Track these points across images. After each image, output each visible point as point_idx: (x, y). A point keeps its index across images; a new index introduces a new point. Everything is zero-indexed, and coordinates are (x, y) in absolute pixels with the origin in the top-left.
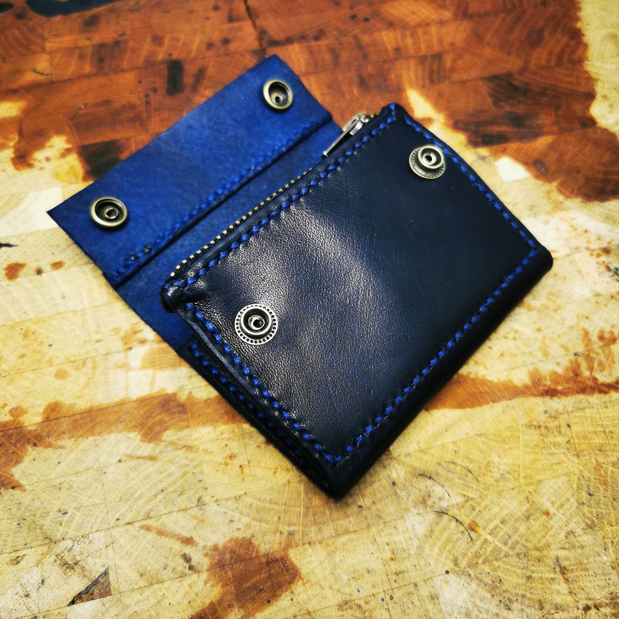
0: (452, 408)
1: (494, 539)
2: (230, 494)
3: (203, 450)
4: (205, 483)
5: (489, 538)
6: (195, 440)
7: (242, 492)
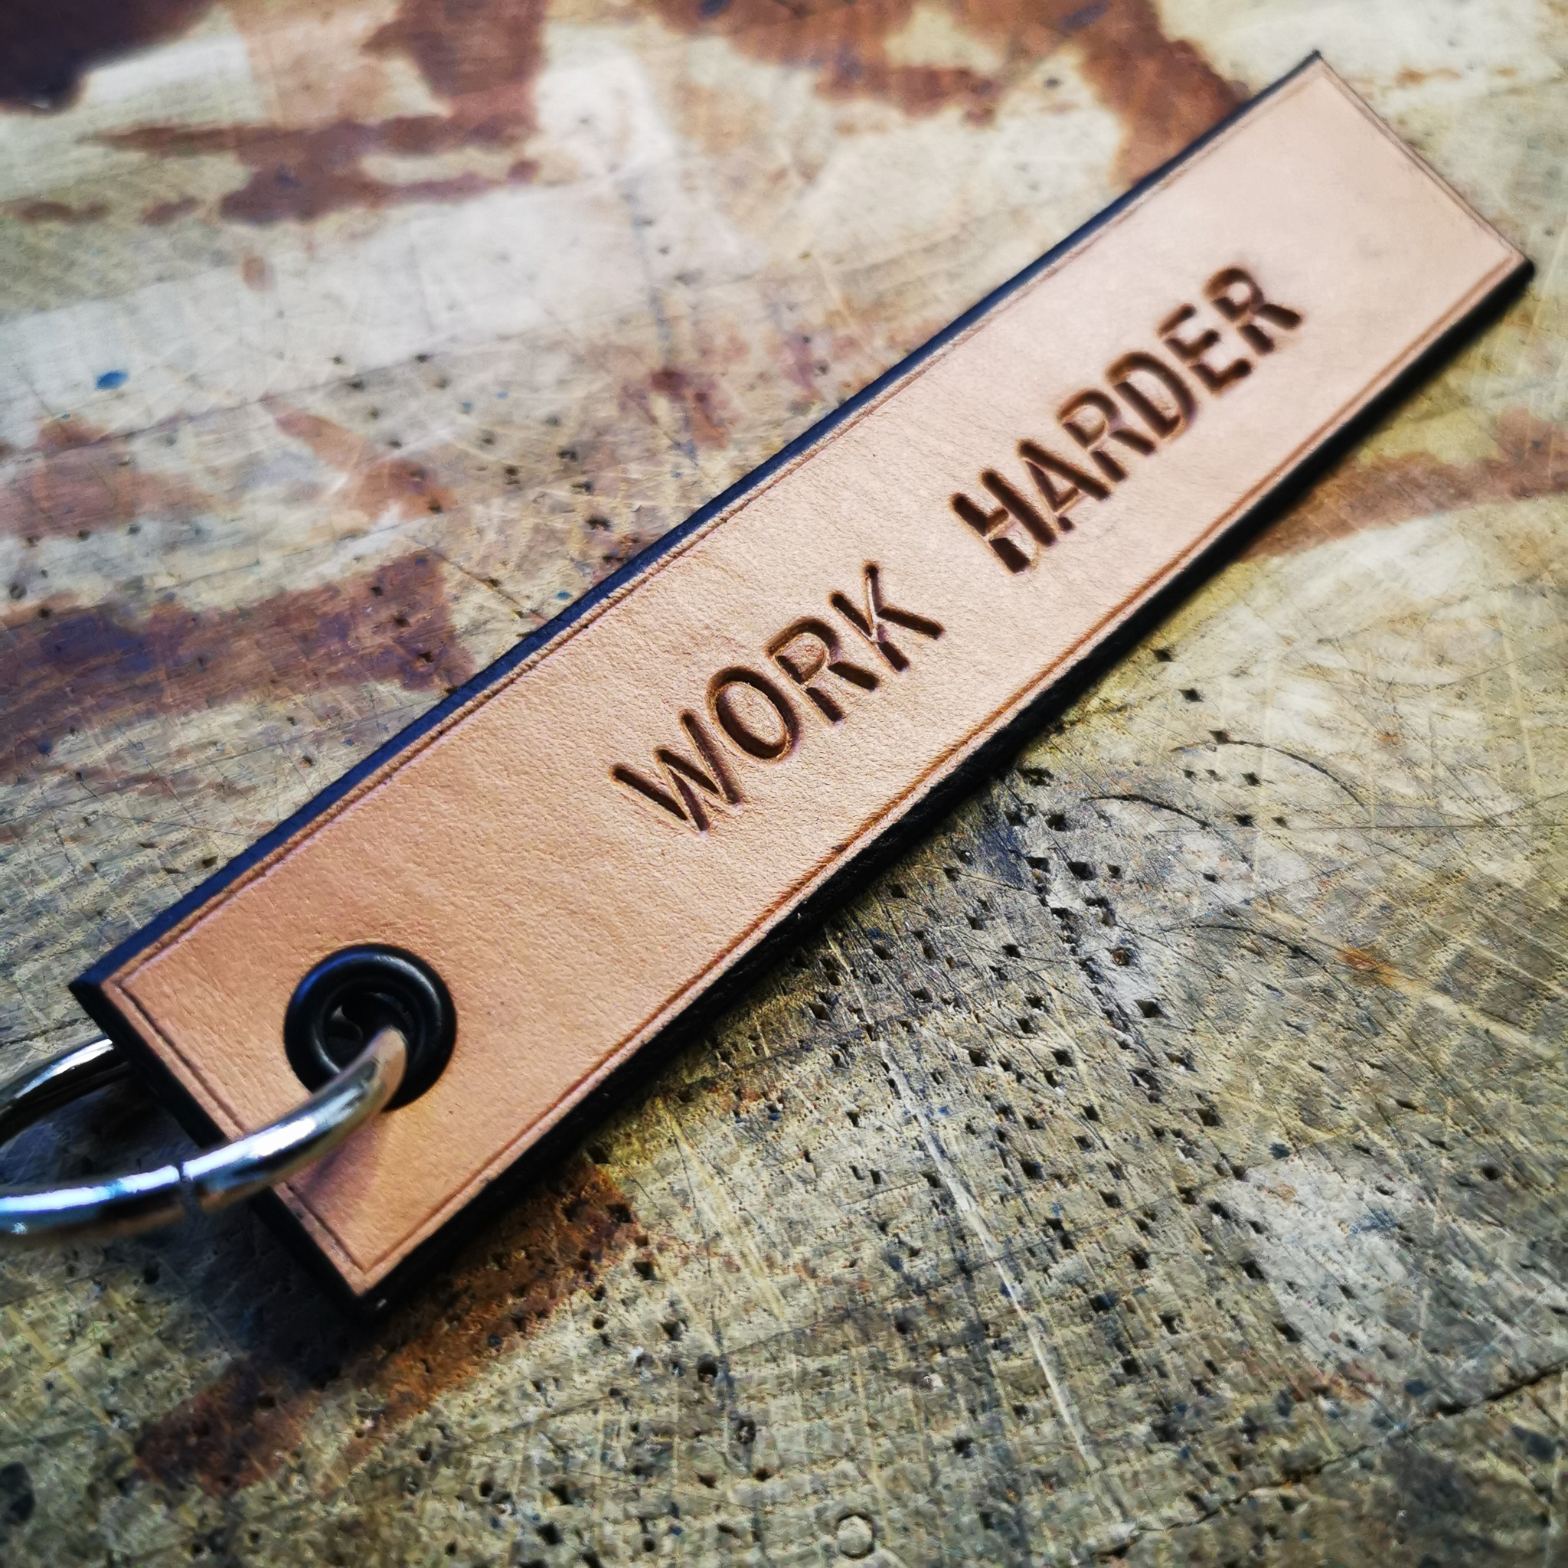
1: (1464, 1008)
3: (210, 785)
5: (1440, 1001)
6: (181, 753)
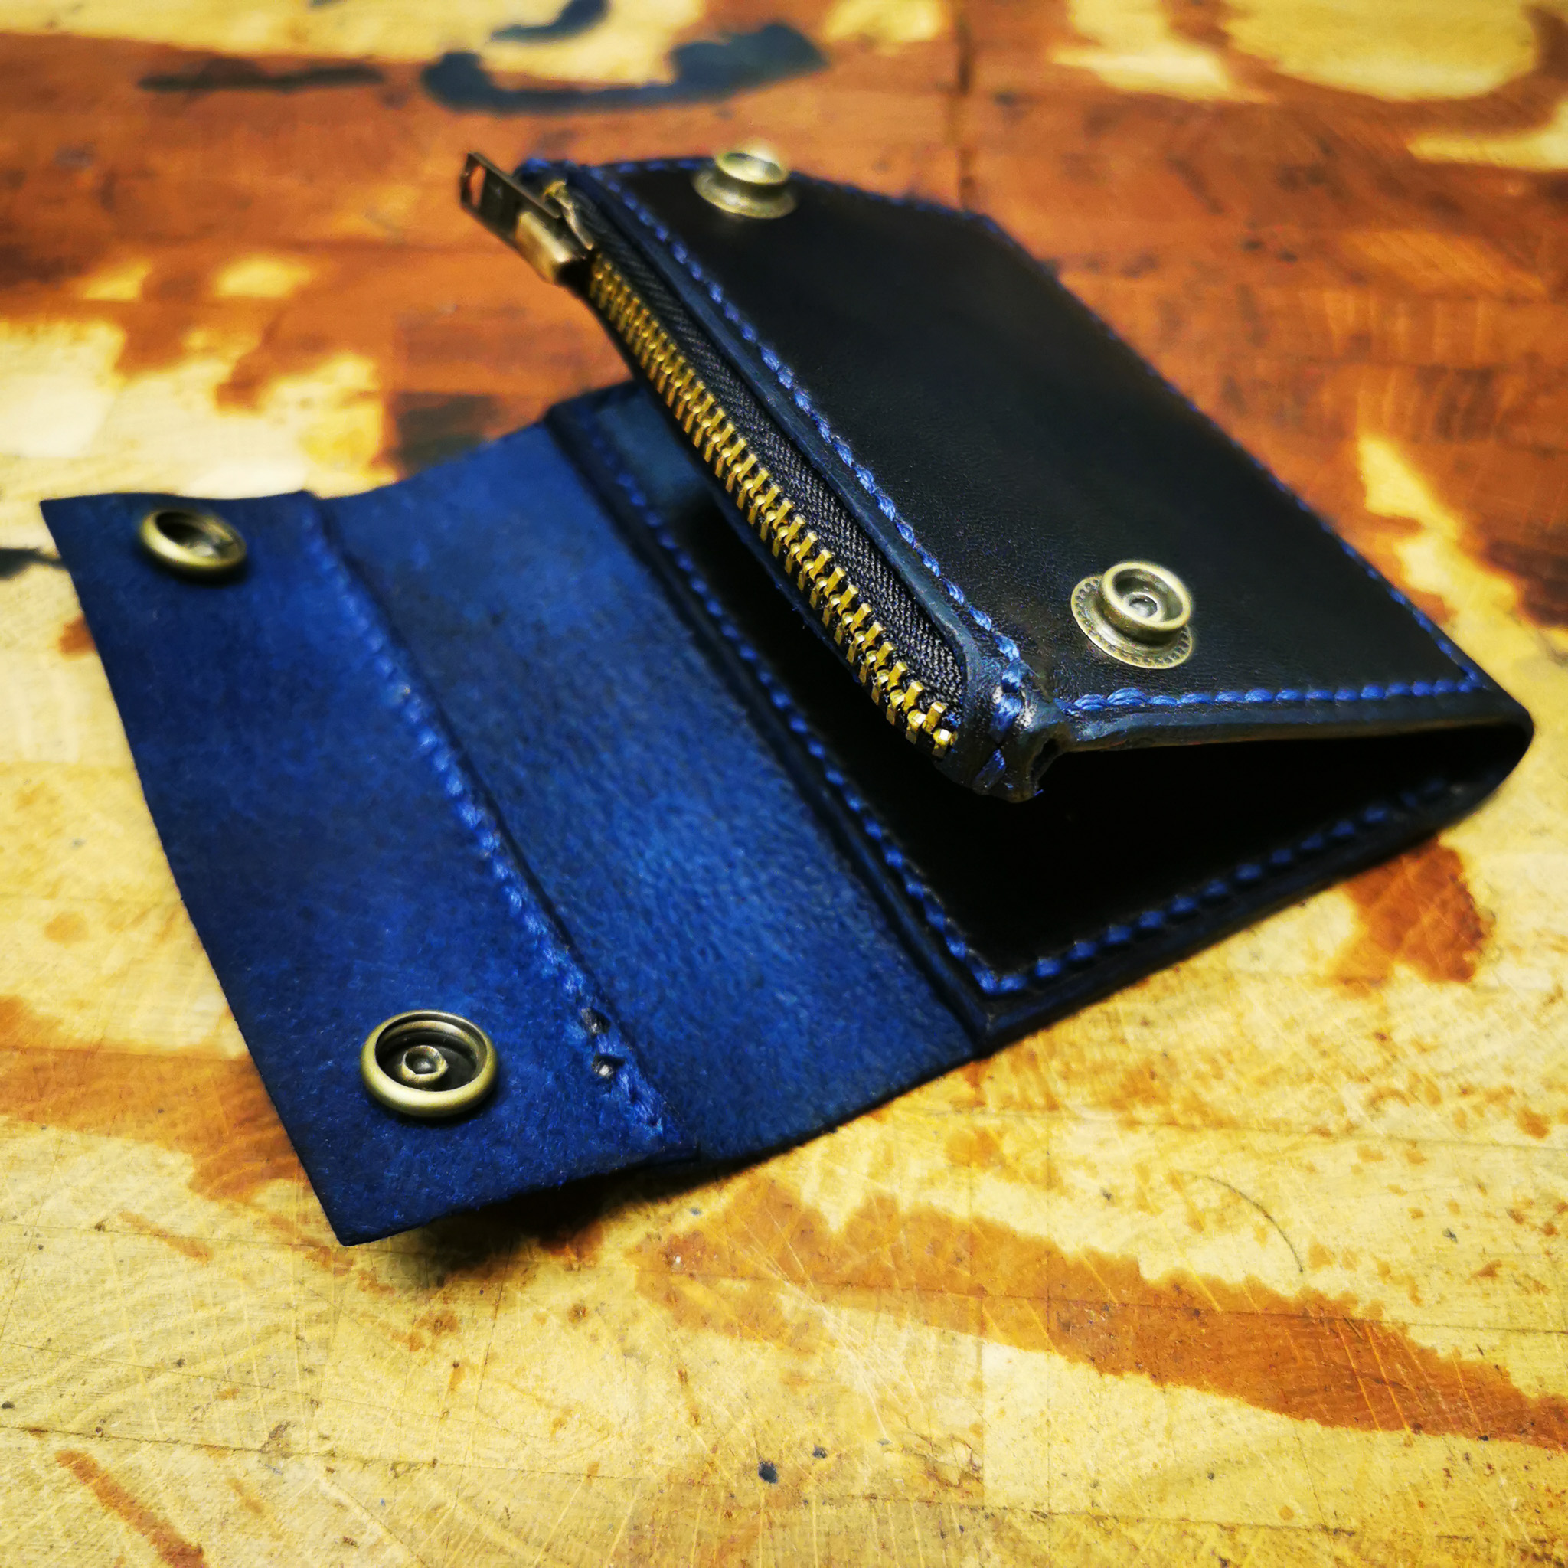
0: (1255, 1402)
2: (385, 1447)
4: (319, 1385)
7: (427, 1456)
